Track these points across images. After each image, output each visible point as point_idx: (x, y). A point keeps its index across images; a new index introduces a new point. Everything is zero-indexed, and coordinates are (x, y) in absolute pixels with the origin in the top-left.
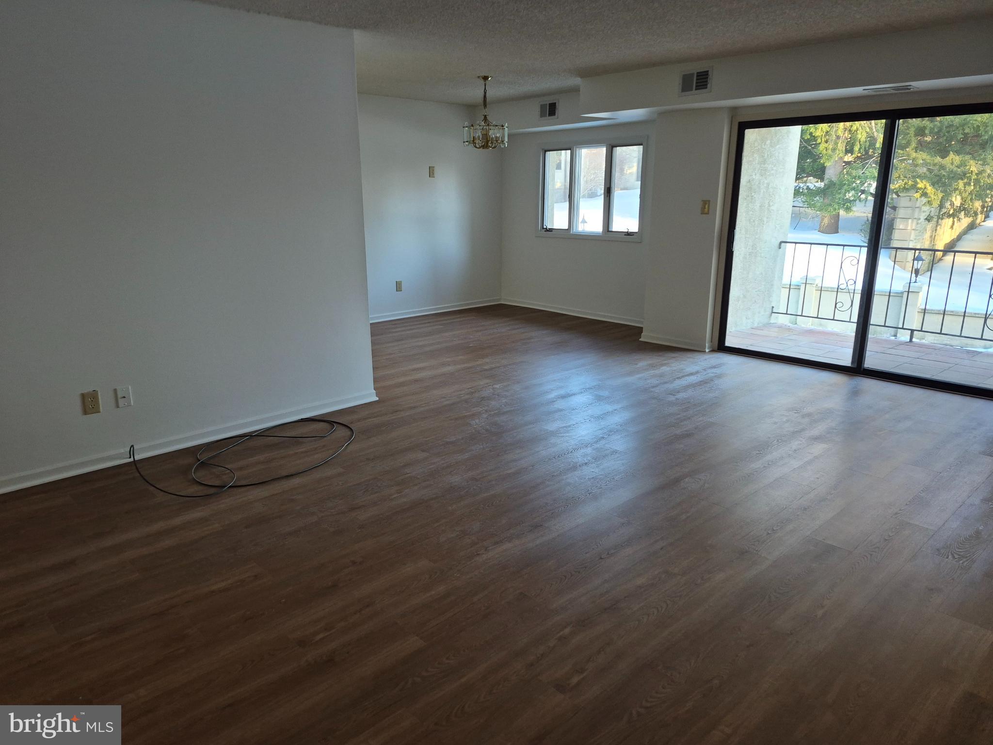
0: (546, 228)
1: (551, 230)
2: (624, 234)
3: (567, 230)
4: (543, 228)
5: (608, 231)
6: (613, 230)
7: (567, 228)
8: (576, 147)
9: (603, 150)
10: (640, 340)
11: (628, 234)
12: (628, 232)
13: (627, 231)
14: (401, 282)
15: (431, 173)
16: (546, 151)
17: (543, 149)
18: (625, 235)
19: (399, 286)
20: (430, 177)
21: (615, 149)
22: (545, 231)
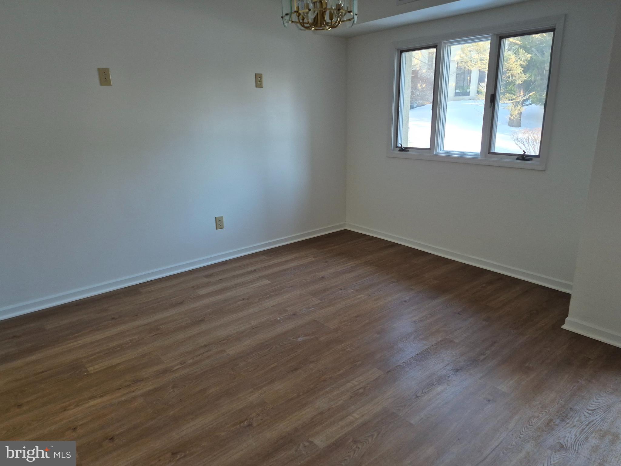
0: (401, 147)
1: (406, 149)
2: (517, 157)
3: (429, 149)
4: (397, 147)
5: (490, 153)
6: (496, 151)
7: (428, 147)
8: (445, 43)
9: (486, 45)
10: (564, 327)
11: (524, 157)
12: (524, 155)
13: (522, 153)
14: (222, 217)
15: (259, 81)
16: (402, 52)
17: (398, 49)
18: (517, 159)
19: (219, 223)
20: (256, 87)
21: (503, 40)
22: (399, 150)
